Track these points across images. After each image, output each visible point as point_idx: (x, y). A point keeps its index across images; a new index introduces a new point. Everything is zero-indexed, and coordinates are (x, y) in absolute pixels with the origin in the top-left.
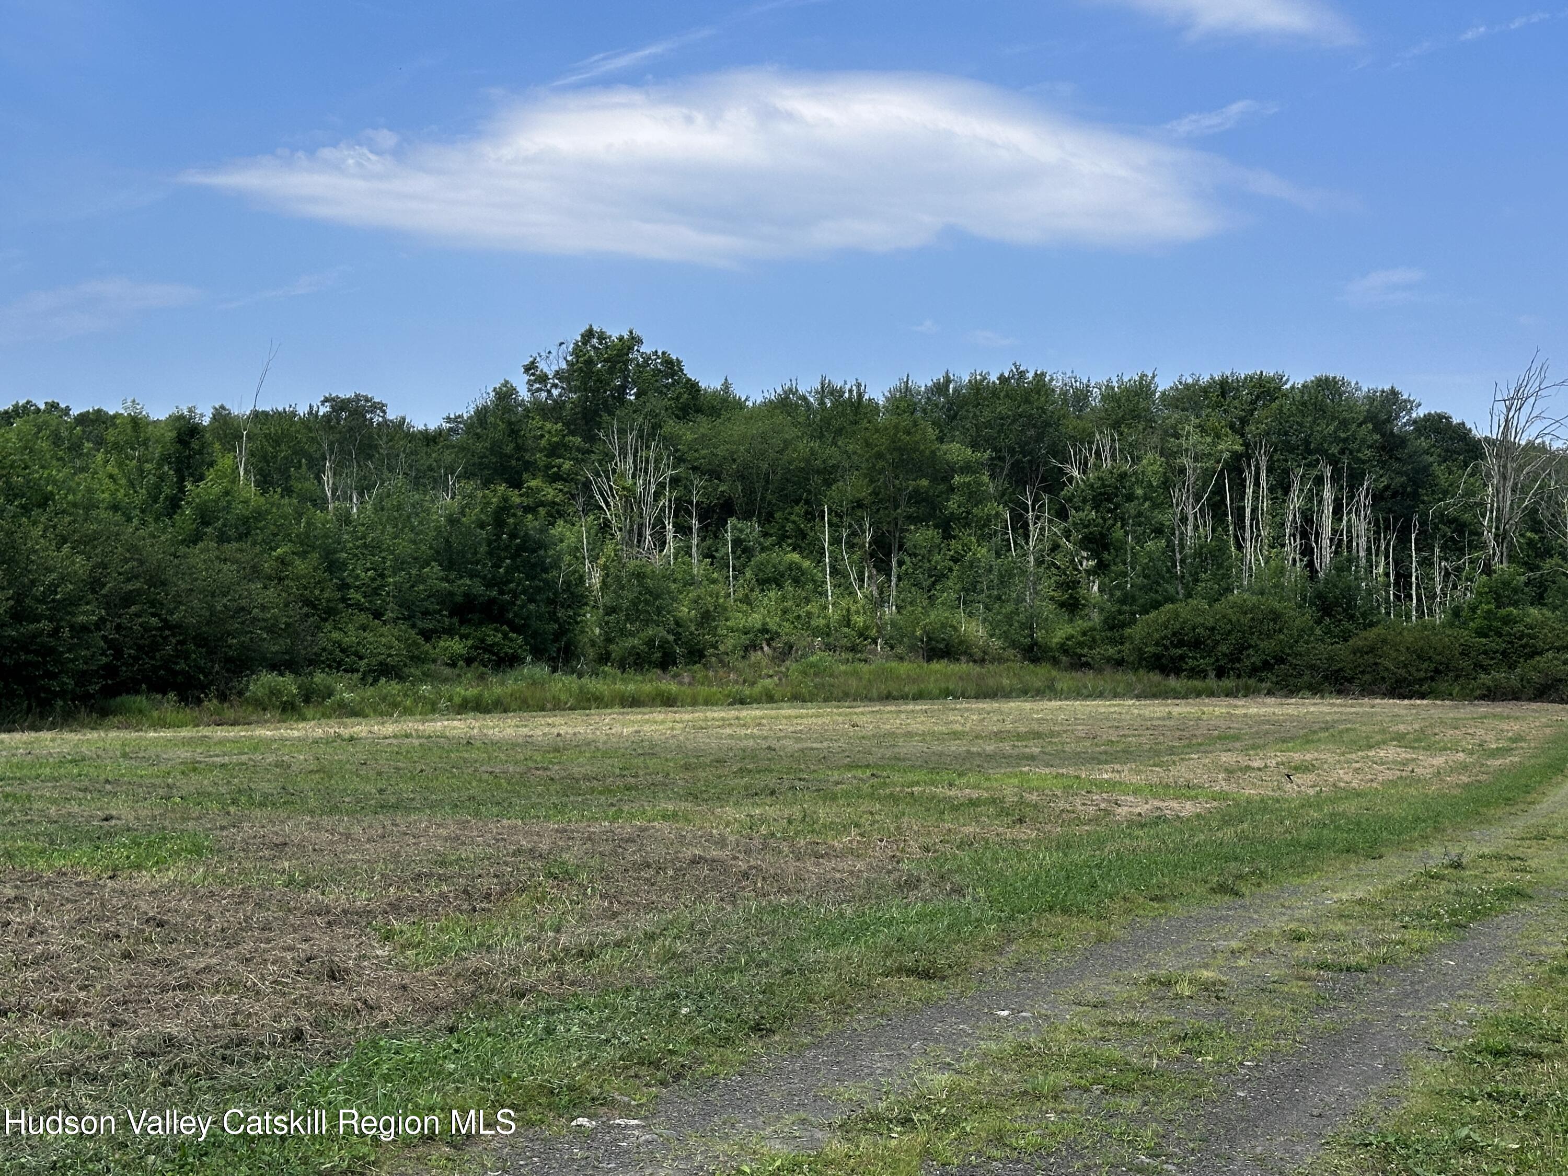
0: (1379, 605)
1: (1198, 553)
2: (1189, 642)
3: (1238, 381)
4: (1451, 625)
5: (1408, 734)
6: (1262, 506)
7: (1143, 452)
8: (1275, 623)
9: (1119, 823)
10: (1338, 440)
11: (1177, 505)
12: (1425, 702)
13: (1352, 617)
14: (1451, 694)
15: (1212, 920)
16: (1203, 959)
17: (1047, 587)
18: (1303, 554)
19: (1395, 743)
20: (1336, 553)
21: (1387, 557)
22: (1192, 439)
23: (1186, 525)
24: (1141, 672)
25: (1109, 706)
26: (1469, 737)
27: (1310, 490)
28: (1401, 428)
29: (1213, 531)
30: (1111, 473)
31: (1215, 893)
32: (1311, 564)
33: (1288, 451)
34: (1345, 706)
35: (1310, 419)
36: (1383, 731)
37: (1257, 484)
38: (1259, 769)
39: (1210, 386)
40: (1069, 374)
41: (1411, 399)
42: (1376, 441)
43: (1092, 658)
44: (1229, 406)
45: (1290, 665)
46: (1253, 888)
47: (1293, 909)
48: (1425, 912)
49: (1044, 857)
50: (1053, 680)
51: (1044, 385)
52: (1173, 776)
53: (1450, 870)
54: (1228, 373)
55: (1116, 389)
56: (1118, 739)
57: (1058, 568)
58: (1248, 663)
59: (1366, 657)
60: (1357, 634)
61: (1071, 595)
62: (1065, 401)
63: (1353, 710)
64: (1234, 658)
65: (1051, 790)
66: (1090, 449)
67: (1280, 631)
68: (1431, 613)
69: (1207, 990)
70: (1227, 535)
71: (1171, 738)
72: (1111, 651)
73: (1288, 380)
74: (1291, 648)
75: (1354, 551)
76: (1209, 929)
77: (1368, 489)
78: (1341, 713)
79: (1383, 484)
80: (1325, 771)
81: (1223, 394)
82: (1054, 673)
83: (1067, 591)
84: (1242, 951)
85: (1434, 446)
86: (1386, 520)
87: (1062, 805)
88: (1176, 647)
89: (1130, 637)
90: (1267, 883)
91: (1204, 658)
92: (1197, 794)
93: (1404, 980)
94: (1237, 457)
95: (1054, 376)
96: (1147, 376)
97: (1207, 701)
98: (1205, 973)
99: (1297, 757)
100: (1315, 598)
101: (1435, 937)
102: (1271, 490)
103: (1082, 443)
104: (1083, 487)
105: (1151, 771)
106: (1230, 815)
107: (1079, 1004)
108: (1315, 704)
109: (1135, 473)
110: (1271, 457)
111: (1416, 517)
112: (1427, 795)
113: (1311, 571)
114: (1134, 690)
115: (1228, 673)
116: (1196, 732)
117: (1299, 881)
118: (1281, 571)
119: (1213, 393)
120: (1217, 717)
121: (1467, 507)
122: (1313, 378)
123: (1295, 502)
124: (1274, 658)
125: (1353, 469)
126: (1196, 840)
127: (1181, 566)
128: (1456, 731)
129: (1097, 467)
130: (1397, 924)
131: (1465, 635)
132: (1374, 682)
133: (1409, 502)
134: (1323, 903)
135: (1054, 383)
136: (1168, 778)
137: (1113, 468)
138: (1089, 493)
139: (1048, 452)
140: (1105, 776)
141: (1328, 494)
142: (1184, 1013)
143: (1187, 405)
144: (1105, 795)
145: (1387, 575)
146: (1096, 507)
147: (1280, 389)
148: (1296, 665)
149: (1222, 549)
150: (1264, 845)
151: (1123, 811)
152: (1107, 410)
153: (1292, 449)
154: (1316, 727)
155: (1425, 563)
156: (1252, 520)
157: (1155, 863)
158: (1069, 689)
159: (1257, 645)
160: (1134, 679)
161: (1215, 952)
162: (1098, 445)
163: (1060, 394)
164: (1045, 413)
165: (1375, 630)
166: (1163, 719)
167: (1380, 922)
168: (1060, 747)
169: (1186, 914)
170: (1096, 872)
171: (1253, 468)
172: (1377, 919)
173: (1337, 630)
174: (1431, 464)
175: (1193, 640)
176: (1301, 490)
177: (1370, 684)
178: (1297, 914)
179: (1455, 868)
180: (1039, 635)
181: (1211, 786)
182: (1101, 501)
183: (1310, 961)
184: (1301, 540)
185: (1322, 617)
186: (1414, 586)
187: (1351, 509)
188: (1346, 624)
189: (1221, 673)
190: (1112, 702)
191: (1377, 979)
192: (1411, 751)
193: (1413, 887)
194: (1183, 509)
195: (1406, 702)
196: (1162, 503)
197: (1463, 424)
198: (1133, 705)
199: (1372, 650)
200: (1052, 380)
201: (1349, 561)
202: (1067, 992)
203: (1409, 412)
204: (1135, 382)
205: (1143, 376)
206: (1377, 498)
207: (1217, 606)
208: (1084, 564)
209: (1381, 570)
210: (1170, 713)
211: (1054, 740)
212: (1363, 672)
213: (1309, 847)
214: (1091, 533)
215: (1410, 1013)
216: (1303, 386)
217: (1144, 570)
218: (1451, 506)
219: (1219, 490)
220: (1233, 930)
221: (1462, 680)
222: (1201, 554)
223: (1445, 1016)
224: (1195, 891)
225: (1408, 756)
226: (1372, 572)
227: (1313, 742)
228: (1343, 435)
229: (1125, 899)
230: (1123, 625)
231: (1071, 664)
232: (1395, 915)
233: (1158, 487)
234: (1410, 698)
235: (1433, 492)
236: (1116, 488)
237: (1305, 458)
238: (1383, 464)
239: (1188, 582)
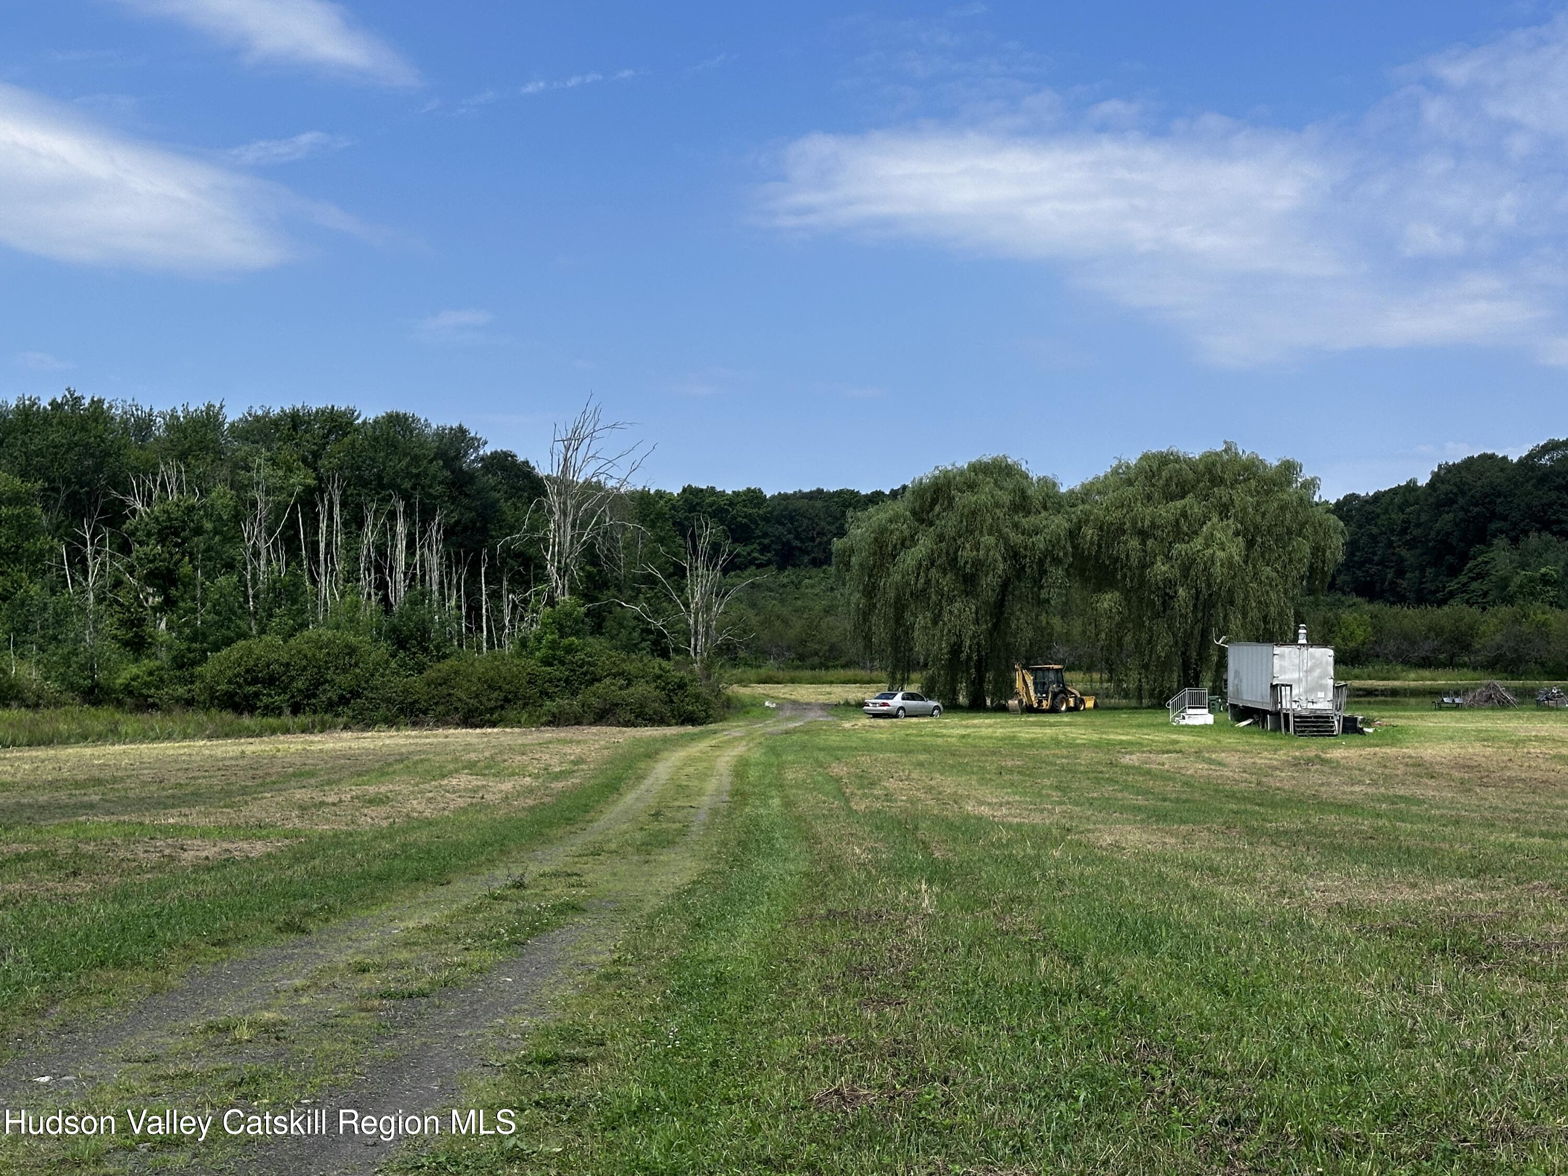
0: (452, 638)
1: (272, 588)
2: (263, 678)
3: (310, 415)
4: (519, 655)
5: (479, 761)
6: (336, 541)
7: (211, 484)
8: (351, 657)
9: (184, 869)
10: (409, 476)
11: (249, 540)
12: (496, 730)
13: (426, 650)
14: (519, 722)
15: (277, 959)
16: (265, 1000)
17: (109, 624)
18: (378, 588)
19: (466, 771)
20: (410, 586)
21: (459, 591)
22: (263, 472)
23: (259, 560)
24: (213, 711)
25: (178, 747)
26: (535, 762)
27: (384, 525)
28: (469, 466)
29: (287, 565)
30: (178, 505)
31: (282, 932)
32: (385, 599)
33: (361, 485)
34: (420, 737)
35: (382, 454)
36: (456, 760)
37: (331, 518)
38: (334, 804)
39: (280, 418)
40: (129, 402)
41: (478, 436)
42: (446, 477)
43: (160, 699)
44: (301, 439)
45: (366, 699)
46: (320, 923)
47: (360, 942)
48: (487, 933)
49: (98, 910)
50: (116, 723)
51: (103, 412)
52: (245, 816)
53: (513, 890)
54: (299, 406)
55: (182, 419)
56: (187, 781)
57: (122, 605)
58: (324, 699)
59: (439, 688)
60: (431, 667)
61: (136, 633)
62: (126, 429)
63: (428, 741)
64: (310, 694)
65: (110, 839)
66: (155, 481)
67: (356, 665)
68: (500, 645)
69: (267, 1031)
70: (302, 570)
71: (243, 778)
72: (181, 691)
73: (359, 415)
74: (367, 682)
75: (428, 584)
76: (272, 970)
77: (439, 524)
78: (416, 744)
79: (453, 520)
80: (399, 802)
81: (295, 428)
82: (118, 716)
83: (131, 629)
84: (305, 989)
85: (501, 482)
86: (457, 554)
87: (122, 854)
88: (249, 684)
89: (202, 677)
90: (335, 918)
91: (279, 695)
92: (270, 833)
93: (463, 1001)
94: (309, 490)
95: (113, 403)
96: (214, 407)
97: (282, 738)
98: (266, 1014)
99: (372, 790)
100: (390, 631)
101: (495, 956)
102: (345, 524)
103: (146, 475)
104: (147, 520)
105: (221, 812)
106: (302, 853)
107: (129, 1061)
108: (391, 737)
109: (204, 506)
110: (345, 491)
111: (485, 551)
112: (495, 820)
113: (386, 606)
114: (205, 730)
115: (304, 709)
116: (270, 771)
117: (367, 913)
118: (356, 606)
119: (284, 425)
120: (292, 754)
121: (532, 542)
122: (384, 414)
123: (369, 536)
124: (350, 692)
125: (424, 504)
126: (265, 880)
127: (254, 602)
128: (524, 757)
129: (163, 500)
130: (460, 946)
131: (532, 664)
132: (447, 713)
133: (478, 537)
134: (390, 933)
135: (113, 410)
136: (239, 819)
137: (180, 501)
138: (154, 527)
139: (108, 484)
140: (171, 821)
141: (401, 528)
142: (241, 1058)
143: (257, 437)
144: (170, 841)
145: (459, 608)
146: (162, 541)
147: (352, 424)
148: (372, 699)
149: (297, 584)
150: (334, 880)
151: (189, 856)
152: (172, 441)
153: (365, 483)
154: (391, 759)
155: (495, 596)
156: (326, 554)
157: (220, 906)
158: (135, 732)
159: (332, 680)
160: (205, 718)
161: (278, 992)
162: (163, 477)
163: (120, 423)
164: (103, 442)
165: (449, 662)
166: (236, 759)
167: (444, 946)
168: (123, 793)
169: (249, 957)
170: (154, 922)
171: (326, 502)
172: (441, 944)
173: (411, 663)
174: (498, 500)
175: (267, 677)
176: (375, 525)
177: (444, 715)
178: (364, 946)
179: (518, 888)
180: (100, 676)
181: (284, 825)
182: (167, 536)
183: (374, 992)
184: (375, 574)
185: (397, 650)
186: (484, 618)
187: (424, 544)
188: (420, 657)
189: (296, 709)
190: (181, 744)
191: (438, 1003)
192: (482, 778)
193: (477, 910)
194: (255, 542)
195: (478, 731)
196: (233, 537)
197: (527, 462)
198: (205, 745)
199: (445, 682)
200: (111, 407)
201: (423, 594)
202: (116, 1050)
203: (476, 449)
204: (202, 412)
205: (209, 407)
206: (449, 532)
207: (292, 641)
208: (150, 600)
209: (453, 603)
210: (243, 752)
211: (116, 786)
212: (436, 704)
213: (379, 878)
214: (156, 568)
215: (467, 1033)
216: (375, 421)
217: (214, 606)
218: (516, 540)
219: (292, 524)
220: (299, 968)
221: (530, 708)
222: (274, 589)
223: (501, 1033)
224: (261, 932)
225: (479, 783)
226: (444, 605)
227: (388, 774)
228: (414, 471)
229: (185, 946)
230: (194, 663)
231: (136, 705)
232: (458, 938)
233: (228, 520)
234: (482, 727)
235: (501, 527)
236: (184, 521)
237: (378, 493)
238: (453, 500)
239: (262, 617)
